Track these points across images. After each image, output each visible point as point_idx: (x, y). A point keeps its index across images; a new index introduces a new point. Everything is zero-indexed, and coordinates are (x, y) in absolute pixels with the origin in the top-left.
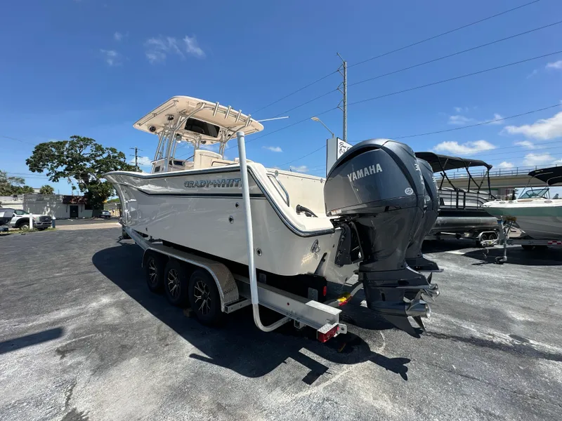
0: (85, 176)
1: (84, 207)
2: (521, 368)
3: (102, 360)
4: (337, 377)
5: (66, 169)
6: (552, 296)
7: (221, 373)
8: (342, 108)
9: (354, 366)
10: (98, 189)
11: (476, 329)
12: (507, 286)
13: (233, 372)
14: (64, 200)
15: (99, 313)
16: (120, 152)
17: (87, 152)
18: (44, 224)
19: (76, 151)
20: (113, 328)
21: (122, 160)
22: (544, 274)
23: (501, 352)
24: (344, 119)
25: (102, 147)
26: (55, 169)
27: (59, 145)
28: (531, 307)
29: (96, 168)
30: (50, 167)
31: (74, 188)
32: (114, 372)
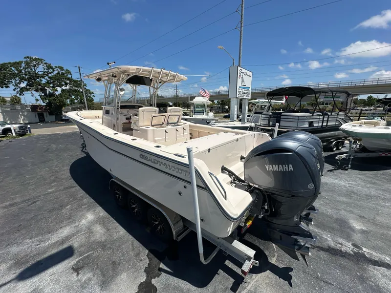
0: (43, 90)
1: (48, 114)
2: (358, 274)
3: (104, 276)
4: (251, 285)
5: (27, 85)
6: (377, 204)
7: (180, 285)
8: (239, 29)
9: (259, 275)
10: (55, 100)
11: (332, 238)
12: (350, 194)
13: (187, 283)
14: (31, 108)
15: (89, 230)
16: (67, 70)
17: (40, 69)
18: (23, 132)
19: (32, 69)
20: (103, 245)
21: (69, 76)
22: (373, 181)
23: (346, 260)
24: (241, 38)
25: (52, 66)
26: (19, 85)
27: (17, 64)
28: (365, 216)
29: (51, 83)
30: (14, 84)
31: (37, 100)
32: (113, 286)
